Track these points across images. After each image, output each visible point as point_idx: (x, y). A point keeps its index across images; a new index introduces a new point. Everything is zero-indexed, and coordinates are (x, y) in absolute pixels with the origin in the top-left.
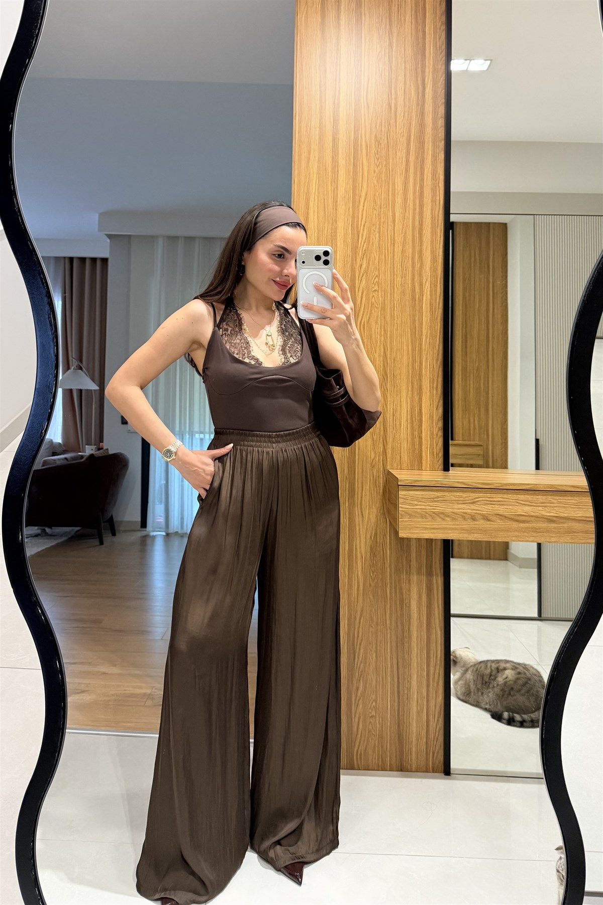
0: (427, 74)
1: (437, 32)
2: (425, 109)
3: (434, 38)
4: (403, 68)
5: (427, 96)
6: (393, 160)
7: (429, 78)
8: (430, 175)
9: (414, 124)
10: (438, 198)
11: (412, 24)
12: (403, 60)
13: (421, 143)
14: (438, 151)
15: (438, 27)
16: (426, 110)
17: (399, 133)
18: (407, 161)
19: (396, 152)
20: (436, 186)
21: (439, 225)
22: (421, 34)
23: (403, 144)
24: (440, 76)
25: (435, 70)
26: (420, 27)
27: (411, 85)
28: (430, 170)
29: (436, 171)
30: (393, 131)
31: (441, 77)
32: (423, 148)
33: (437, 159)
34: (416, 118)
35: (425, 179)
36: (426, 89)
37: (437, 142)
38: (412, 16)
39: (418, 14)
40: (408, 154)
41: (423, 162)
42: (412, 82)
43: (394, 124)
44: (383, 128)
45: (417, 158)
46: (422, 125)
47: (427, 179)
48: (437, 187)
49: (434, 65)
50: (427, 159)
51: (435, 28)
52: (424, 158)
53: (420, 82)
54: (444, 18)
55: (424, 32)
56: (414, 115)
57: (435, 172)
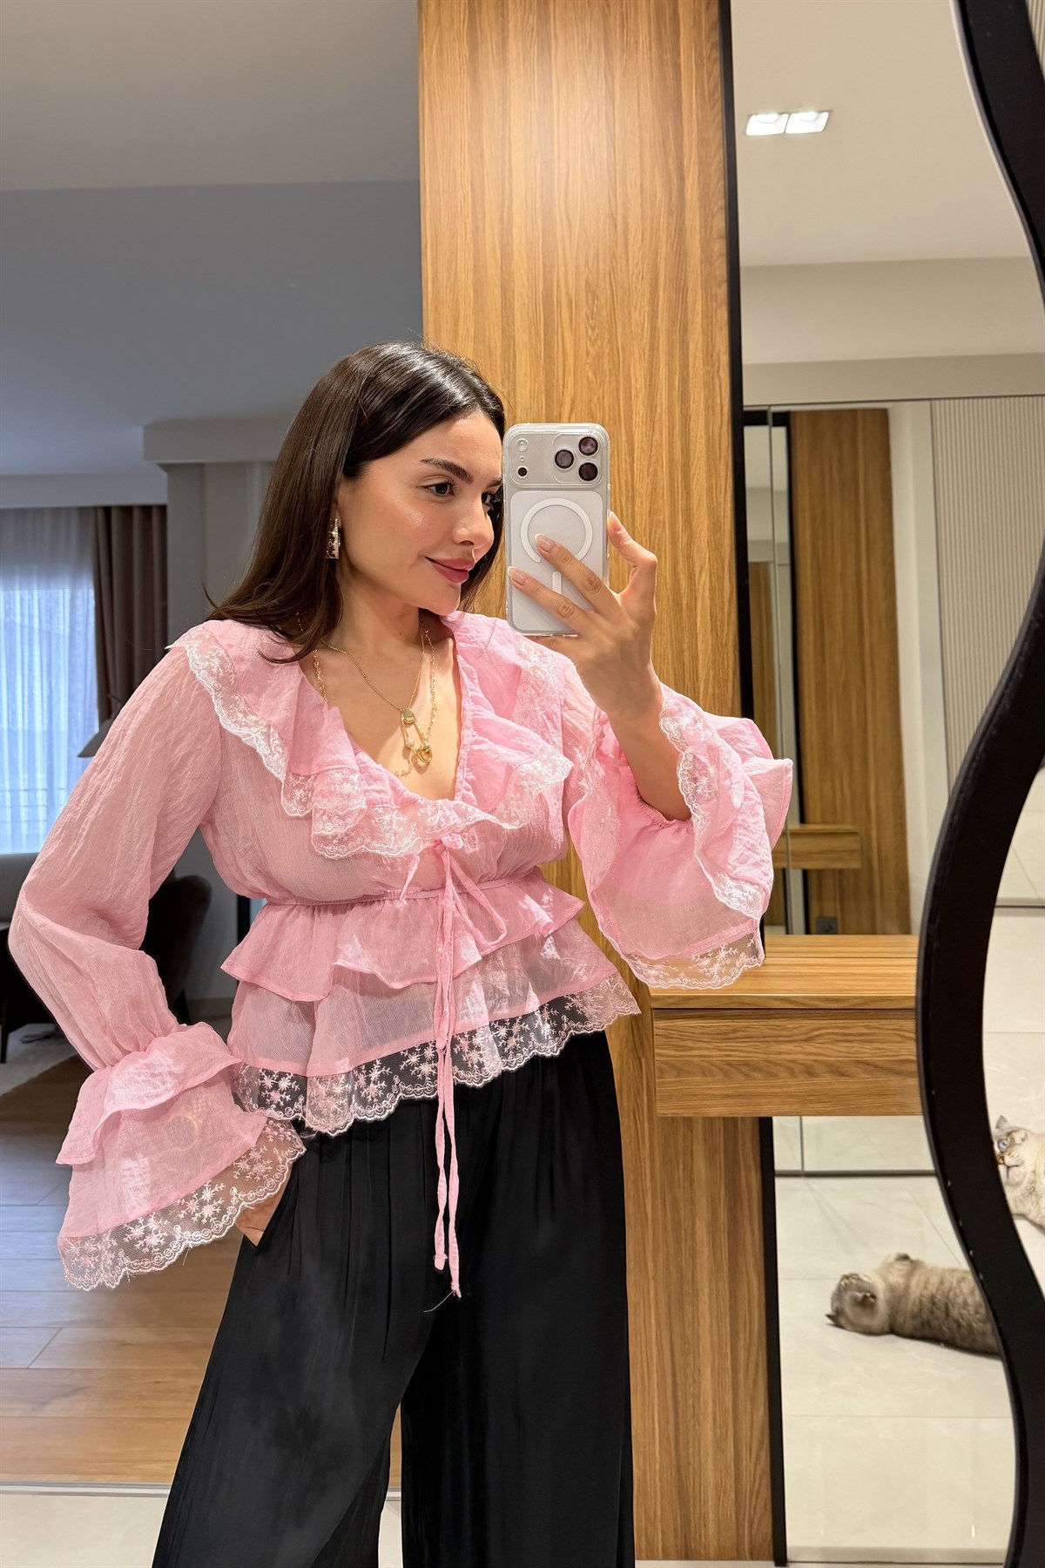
0: (686, 150)
1: (703, 65)
2: (686, 222)
3: (697, 77)
4: (638, 141)
5: (688, 196)
6: (624, 329)
7: (690, 158)
8: (700, 355)
9: (663, 255)
10: (719, 401)
11: (651, 50)
12: (637, 124)
13: (680, 289)
14: (714, 304)
15: (704, 53)
16: (688, 223)
17: (633, 273)
18: (654, 328)
19: (630, 313)
20: (713, 378)
21: (723, 455)
22: (670, 70)
23: (643, 295)
24: (713, 152)
25: (703, 142)
26: (668, 56)
27: (654, 175)
28: (700, 342)
29: (713, 347)
30: (621, 270)
31: (715, 155)
32: (684, 301)
33: (714, 320)
34: (667, 242)
35: (691, 364)
36: (686, 181)
37: (711, 288)
38: (650, 35)
39: (663, 31)
40: (654, 314)
41: (685, 331)
42: (656, 172)
43: (623, 255)
44: (601, 264)
45: (672, 322)
46: (680, 255)
47: (694, 364)
48: (716, 380)
49: (699, 132)
50: (692, 323)
51: (699, 57)
52: (687, 323)
53: (672, 168)
54: (716, 36)
55: (677, 66)
56: (663, 235)
57: (710, 347)
